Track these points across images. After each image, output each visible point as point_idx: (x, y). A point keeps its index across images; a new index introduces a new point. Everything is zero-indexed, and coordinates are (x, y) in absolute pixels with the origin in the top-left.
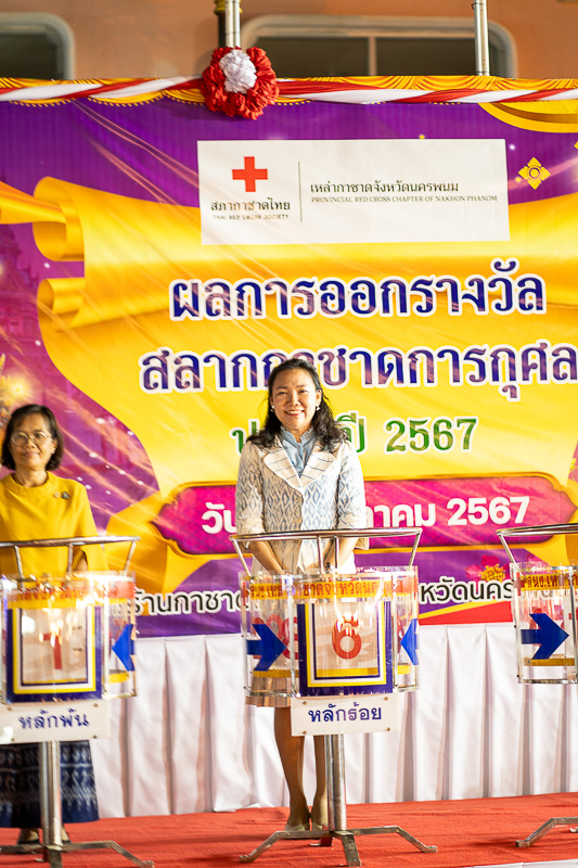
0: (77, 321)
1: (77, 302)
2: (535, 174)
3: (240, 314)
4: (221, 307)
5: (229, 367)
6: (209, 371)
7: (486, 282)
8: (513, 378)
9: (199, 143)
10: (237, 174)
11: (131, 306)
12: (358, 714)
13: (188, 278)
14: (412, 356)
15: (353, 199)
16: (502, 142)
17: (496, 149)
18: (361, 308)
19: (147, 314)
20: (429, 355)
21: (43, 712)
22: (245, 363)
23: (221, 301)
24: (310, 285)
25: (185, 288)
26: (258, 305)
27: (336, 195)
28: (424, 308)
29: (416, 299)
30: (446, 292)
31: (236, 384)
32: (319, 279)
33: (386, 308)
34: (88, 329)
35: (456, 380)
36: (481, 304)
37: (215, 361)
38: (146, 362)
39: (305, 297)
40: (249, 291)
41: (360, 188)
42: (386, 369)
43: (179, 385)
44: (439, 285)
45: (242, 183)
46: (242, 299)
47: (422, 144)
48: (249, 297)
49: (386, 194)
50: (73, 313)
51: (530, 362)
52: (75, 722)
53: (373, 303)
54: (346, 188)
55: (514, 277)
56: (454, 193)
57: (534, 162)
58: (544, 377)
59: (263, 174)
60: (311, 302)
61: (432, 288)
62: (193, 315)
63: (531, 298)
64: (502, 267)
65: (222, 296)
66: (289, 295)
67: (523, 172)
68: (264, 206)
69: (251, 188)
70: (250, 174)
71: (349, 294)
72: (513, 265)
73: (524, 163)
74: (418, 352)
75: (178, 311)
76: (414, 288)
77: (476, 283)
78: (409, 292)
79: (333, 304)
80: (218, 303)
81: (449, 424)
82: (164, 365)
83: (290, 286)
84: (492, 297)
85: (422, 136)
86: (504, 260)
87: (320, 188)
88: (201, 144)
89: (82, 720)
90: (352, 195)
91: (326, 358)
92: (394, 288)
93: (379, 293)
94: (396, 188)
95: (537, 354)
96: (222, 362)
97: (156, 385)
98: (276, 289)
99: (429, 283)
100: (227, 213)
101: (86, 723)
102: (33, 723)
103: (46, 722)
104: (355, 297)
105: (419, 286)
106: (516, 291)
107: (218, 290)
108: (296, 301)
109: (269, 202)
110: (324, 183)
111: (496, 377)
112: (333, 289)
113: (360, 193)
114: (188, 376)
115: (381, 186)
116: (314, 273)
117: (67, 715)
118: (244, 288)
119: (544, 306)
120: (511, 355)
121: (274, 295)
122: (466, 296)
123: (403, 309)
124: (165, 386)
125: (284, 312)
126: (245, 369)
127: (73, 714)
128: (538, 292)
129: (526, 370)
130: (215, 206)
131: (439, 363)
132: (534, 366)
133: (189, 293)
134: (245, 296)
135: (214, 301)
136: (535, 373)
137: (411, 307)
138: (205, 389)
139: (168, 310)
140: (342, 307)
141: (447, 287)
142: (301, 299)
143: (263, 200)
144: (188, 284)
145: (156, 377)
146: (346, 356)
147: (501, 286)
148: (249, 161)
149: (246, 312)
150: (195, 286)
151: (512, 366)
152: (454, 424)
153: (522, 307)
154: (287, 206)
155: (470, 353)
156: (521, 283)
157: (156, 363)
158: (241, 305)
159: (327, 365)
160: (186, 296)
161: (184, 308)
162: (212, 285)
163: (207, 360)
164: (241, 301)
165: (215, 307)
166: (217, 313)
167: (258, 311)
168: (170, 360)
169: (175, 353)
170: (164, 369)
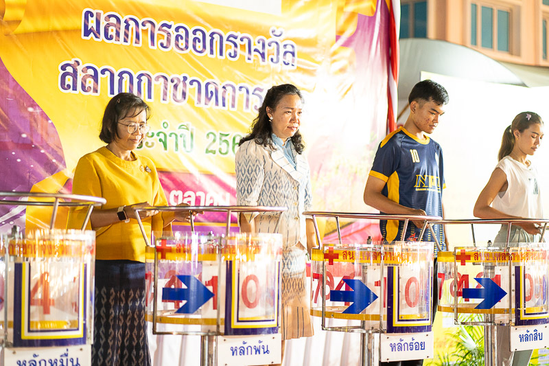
0: (19, 29)
1: (20, 13)
3: (125, 41)
4: (114, 34)
5: (117, 78)
6: (104, 81)
7: (267, 42)
11: (57, 23)
12: (414, 346)
13: (95, 9)
14: (224, 87)
18: (198, 49)
19: (66, 31)
20: (234, 88)
21: (244, 343)
22: (126, 76)
23: (114, 29)
24: (170, 27)
26: (138, 36)
28: (233, 55)
29: (229, 49)
30: (244, 45)
32: (175, 24)
33: (212, 52)
34: (27, 35)
35: (247, 106)
36: (263, 55)
37: (107, 73)
38: (63, 68)
39: (166, 35)
40: (133, 25)
42: (210, 95)
43: (83, 88)
46: (128, 29)
48: (132, 30)
50: (18, 22)
53: (204, 47)
55: (282, 41)
60: (169, 40)
61: (238, 41)
62: (97, 37)
63: (289, 58)
64: (276, 33)
65: (115, 26)
66: (156, 32)
71: (191, 37)
72: (281, 32)
74: (228, 85)
75: (87, 33)
76: (228, 40)
77: (261, 42)
78: (225, 42)
79: (182, 43)
80: (112, 30)
82: (75, 71)
83: (158, 26)
84: (269, 53)
86: (277, 29)
91: (175, 82)
92: (216, 37)
93: (208, 39)
96: (112, 75)
97: (69, 86)
98: (149, 26)
99: (236, 38)
101: (268, 351)
103: (246, 350)
104: (195, 40)
105: (231, 39)
106: (282, 51)
107: (113, 20)
108: (160, 37)
112: (182, 32)
114: (90, 83)
116: (171, 18)
117: (258, 345)
118: (130, 22)
119: (295, 63)
121: (147, 30)
122: (256, 50)
123: (221, 54)
124: (75, 89)
125: (153, 44)
126: (126, 82)
127: (261, 344)
128: (293, 54)
131: (239, 95)
133: (94, 19)
134: (130, 28)
135: (110, 28)
137: (226, 53)
138: (101, 95)
139: (81, 30)
140: (187, 47)
141: (246, 41)
142: (163, 36)
144: (94, 12)
145: (69, 80)
146: (188, 82)
147: (274, 46)
149: (129, 40)
150: (98, 15)
153: (284, 62)
155: (256, 89)
156: (285, 46)
157: (69, 69)
158: (126, 35)
159: (176, 87)
160: (92, 22)
161: (91, 31)
162: (110, 16)
163: (103, 72)
164: (127, 31)
165: (110, 33)
166: (111, 38)
167: (137, 41)
168: (79, 69)
169: (83, 64)
170: (75, 74)
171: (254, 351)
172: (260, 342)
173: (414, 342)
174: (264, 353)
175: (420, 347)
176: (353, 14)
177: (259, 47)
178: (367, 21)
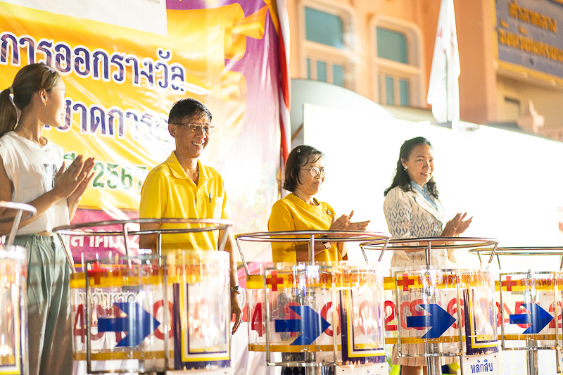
3: (3, 60)
7: (154, 65)
14: (110, 113)
18: (81, 70)
20: (121, 115)
24: (49, 45)
26: (16, 56)
28: (118, 77)
29: (114, 71)
30: (131, 67)
32: (55, 42)
33: (96, 74)
35: (136, 136)
36: (150, 79)
39: (45, 54)
40: (10, 42)
42: (96, 121)
46: (6, 48)
48: (10, 47)
53: (88, 67)
60: (49, 60)
61: (123, 63)
63: (178, 82)
64: (162, 55)
66: (36, 51)
71: (73, 57)
74: (114, 111)
76: (113, 61)
77: (148, 64)
78: (110, 64)
79: (63, 63)
81: (130, 170)
84: (157, 76)
86: (164, 49)
92: (101, 58)
93: (92, 59)
98: (27, 44)
99: (121, 59)
104: (77, 60)
105: (116, 60)
106: (170, 74)
108: (40, 56)
112: (63, 51)
116: (51, 36)
118: (7, 39)
119: (185, 88)
121: (25, 49)
122: (143, 73)
123: (106, 76)
128: (182, 77)
131: (127, 122)
134: (8, 45)
137: (111, 75)
140: (68, 69)
141: (132, 63)
142: (42, 55)
146: (71, 107)
147: (162, 68)
149: (7, 59)
152: (133, 170)
153: (173, 87)
155: (144, 117)
156: (173, 69)
158: (4, 53)
164: (4, 50)
167: (16, 60)
176: (241, 36)
177: (146, 70)
178: (256, 44)
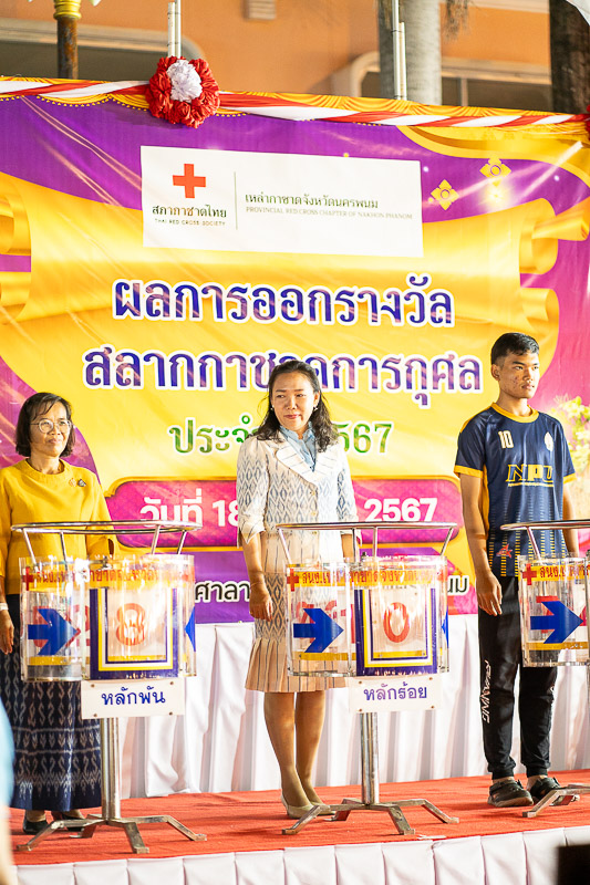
0: (23, 314)
1: (23, 295)
2: (445, 196)
3: (178, 315)
4: (161, 308)
5: (168, 366)
6: (149, 369)
7: (402, 296)
8: (424, 387)
9: (142, 147)
10: (177, 180)
11: (75, 303)
12: (407, 693)
13: (130, 279)
14: (335, 362)
15: (284, 210)
16: (418, 163)
17: (412, 171)
18: (290, 315)
19: (91, 311)
20: (351, 363)
21: (124, 689)
22: (182, 362)
23: (161, 302)
24: (244, 291)
25: (127, 287)
26: (196, 307)
27: (269, 205)
28: (347, 317)
29: (340, 310)
30: (366, 303)
31: (174, 383)
32: (252, 286)
33: (313, 315)
34: (35, 322)
35: (375, 387)
36: (397, 315)
37: (154, 360)
38: (89, 358)
39: (239, 303)
40: (187, 293)
41: (290, 200)
43: (119, 380)
44: (361, 296)
45: (182, 189)
46: (181, 300)
47: (345, 162)
48: (187, 300)
49: (314, 207)
50: (21, 306)
51: (439, 373)
52: (152, 699)
53: (300, 310)
54: (278, 200)
55: (427, 291)
56: (374, 210)
57: (445, 184)
58: (451, 386)
59: (202, 182)
60: (244, 308)
61: (354, 299)
62: (135, 315)
63: (441, 313)
64: (416, 282)
65: (161, 297)
66: (225, 299)
67: (435, 193)
68: (201, 212)
69: (190, 194)
70: (189, 181)
71: (279, 300)
72: (426, 279)
73: (437, 185)
74: (341, 359)
75: (121, 310)
76: (338, 298)
77: (393, 296)
78: (333, 302)
79: (264, 310)
80: (158, 304)
81: (367, 428)
82: (106, 361)
83: (225, 292)
84: (407, 309)
85: (346, 154)
86: (419, 274)
87: (253, 199)
88: (144, 149)
89: (159, 698)
90: (283, 206)
91: (258, 361)
92: (320, 297)
93: (306, 301)
94: (323, 202)
95: (446, 365)
96: (161, 361)
97: (98, 381)
98: (212, 293)
99: (351, 294)
100: (168, 217)
101: (162, 700)
102: (114, 699)
103: (127, 699)
104: (285, 304)
105: (344, 296)
106: (428, 304)
107: (158, 291)
108: (231, 305)
109: (207, 209)
110: (257, 194)
111: (409, 386)
112: (264, 296)
113: (290, 205)
114: (129, 373)
115: (309, 200)
116: (247, 279)
117: (146, 692)
118: (183, 291)
119: (453, 319)
120: (424, 365)
121: (210, 299)
122: (384, 308)
123: (328, 318)
124: (107, 382)
125: (220, 315)
126: (182, 368)
127: (151, 691)
128: (447, 306)
129: (436, 379)
130: (156, 210)
131: (360, 371)
132: (443, 376)
133: (131, 291)
134: (184, 298)
135: (155, 302)
136: (444, 383)
137: (335, 316)
138: (145, 387)
139: (111, 308)
140: (272, 314)
141: (367, 298)
142: (236, 304)
143: (201, 206)
144: (130, 284)
145: (98, 373)
146: (276, 360)
147: (415, 298)
148: (189, 168)
149: (184, 314)
150: (136, 286)
151: (424, 375)
152: (372, 428)
153: (434, 320)
154: (223, 213)
155: (386, 362)
156: (433, 298)
157: (98, 359)
158: (179, 307)
159: (259, 368)
160: (128, 296)
161: (126, 307)
162: (153, 286)
163: (147, 358)
164: (179, 303)
165: (155, 308)
166: (158, 313)
167: (196, 313)
168: (112, 357)
169: (117, 350)
170: (106, 365)
171: (139, 699)
172: (149, 688)
173: (407, 688)
174: (157, 702)
175: (418, 694)
176: (548, 241)
177: (391, 303)
178: (575, 247)
